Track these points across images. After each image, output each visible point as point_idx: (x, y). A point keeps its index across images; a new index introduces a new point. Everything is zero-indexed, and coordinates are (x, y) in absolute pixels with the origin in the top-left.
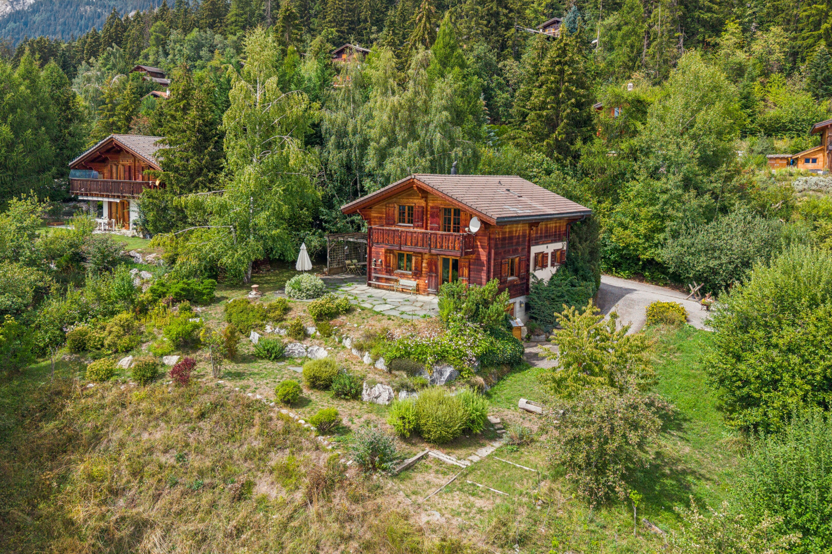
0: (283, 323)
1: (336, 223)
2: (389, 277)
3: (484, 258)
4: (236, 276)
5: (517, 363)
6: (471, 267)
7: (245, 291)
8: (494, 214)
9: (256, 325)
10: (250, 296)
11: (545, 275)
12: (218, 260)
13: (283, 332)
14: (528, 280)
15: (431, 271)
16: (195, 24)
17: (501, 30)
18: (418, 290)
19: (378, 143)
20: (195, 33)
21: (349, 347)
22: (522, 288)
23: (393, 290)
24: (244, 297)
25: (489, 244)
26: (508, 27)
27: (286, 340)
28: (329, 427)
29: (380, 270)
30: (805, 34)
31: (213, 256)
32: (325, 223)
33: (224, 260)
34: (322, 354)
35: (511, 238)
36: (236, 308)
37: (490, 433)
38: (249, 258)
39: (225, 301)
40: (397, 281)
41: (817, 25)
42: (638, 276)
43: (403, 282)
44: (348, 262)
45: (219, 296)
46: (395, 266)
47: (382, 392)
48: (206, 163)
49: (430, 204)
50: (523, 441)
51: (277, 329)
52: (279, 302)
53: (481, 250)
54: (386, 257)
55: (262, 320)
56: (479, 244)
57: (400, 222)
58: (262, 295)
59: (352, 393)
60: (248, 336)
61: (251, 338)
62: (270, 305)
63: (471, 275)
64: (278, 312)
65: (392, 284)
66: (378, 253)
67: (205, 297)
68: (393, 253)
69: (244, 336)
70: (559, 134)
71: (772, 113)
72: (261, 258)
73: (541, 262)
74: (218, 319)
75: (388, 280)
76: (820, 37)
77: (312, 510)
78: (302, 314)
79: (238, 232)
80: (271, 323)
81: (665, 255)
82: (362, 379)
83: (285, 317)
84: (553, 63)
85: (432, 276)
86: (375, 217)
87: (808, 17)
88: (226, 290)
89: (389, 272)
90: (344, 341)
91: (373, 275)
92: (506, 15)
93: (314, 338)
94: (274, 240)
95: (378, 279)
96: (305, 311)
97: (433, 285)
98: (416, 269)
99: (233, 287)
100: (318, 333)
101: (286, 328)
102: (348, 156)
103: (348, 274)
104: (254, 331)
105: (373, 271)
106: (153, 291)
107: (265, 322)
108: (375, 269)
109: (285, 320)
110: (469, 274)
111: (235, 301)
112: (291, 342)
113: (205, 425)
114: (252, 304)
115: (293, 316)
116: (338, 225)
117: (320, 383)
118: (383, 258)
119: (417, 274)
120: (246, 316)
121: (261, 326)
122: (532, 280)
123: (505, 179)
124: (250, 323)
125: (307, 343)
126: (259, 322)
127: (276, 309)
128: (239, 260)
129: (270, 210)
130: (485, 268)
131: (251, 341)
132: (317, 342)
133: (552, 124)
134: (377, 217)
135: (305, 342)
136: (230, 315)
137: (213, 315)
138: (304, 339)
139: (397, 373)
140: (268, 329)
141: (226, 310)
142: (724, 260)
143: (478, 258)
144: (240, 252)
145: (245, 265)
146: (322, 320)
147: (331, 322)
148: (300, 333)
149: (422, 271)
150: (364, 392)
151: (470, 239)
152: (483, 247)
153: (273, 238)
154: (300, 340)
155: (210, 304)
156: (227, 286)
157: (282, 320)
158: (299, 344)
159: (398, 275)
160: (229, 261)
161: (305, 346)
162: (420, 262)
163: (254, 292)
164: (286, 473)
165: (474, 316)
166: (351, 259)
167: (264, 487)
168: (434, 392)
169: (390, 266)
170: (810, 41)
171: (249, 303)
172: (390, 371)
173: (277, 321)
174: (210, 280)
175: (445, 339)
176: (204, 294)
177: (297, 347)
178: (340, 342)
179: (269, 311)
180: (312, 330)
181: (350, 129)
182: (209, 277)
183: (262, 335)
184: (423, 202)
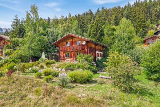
3: (86, 51)
5: (96, 72)
6: (84, 53)
12: (22, 54)
14: (96, 58)
15: (74, 56)
17: (83, 28)
21: (55, 69)
25: (88, 47)
26: (84, 27)
27: (38, 69)
29: (62, 58)
30: (138, 27)
33: (24, 54)
35: (92, 48)
37: (93, 82)
38: (30, 54)
41: (140, 26)
43: (68, 59)
47: (64, 75)
49: (73, 41)
50: (103, 83)
53: (86, 49)
59: (56, 75)
66: (61, 54)
68: (65, 53)
69: (27, 69)
70: (98, 36)
73: (98, 55)
75: (64, 60)
76: (141, 28)
77: (45, 99)
80: (35, 66)
82: (59, 73)
83: (38, 65)
84: (96, 23)
87: (138, 25)
89: (64, 58)
90: (53, 68)
91: (60, 59)
92: (84, 25)
94: (36, 50)
95: (61, 60)
97: (75, 59)
100: (47, 68)
101: (38, 67)
102: (54, 38)
106: (5, 61)
112: (40, 69)
113: (14, 84)
117: (47, 74)
118: (62, 55)
119: (71, 57)
121: (32, 67)
122: (97, 58)
124: (29, 66)
127: (36, 63)
129: (35, 43)
130: (87, 53)
139: (68, 71)
142: (135, 56)
143: (85, 51)
145: (29, 56)
146: (48, 65)
148: (42, 67)
150: (59, 75)
151: (83, 46)
154: (42, 69)
159: (66, 58)
163: (31, 62)
164: (37, 92)
167: (30, 96)
169: (64, 56)
170: (139, 29)
172: (66, 71)
177: (41, 71)
180: (45, 67)
181: (54, 32)
184: (72, 41)
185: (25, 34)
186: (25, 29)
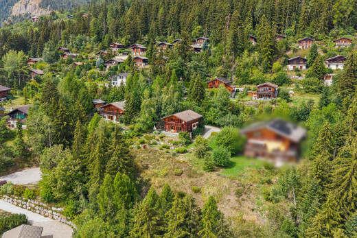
5: (190, 143)
7: (146, 134)
8: (186, 121)
11: (194, 128)
13: (155, 140)
14: (192, 129)
15: (176, 129)
16: (78, 33)
18: (175, 132)
20: (79, 36)
22: (191, 131)
28: (167, 152)
34: (162, 143)
35: (189, 123)
37: (187, 152)
42: (212, 125)
47: (173, 148)
49: (176, 119)
50: (191, 152)
52: (153, 135)
59: (169, 148)
64: (154, 137)
65: (170, 131)
66: (167, 126)
67: (140, 135)
68: (170, 126)
70: (198, 97)
71: (252, 78)
72: (148, 128)
73: (194, 126)
74: (145, 139)
81: (216, 122)
82: (170, 146)
86: (166, 120)
96: (158, 137)
98: (174, 129)
104: (151, 140)
110: (183, 130)
113: (151, 153)
115: (156, 137)
117: (164, 147)
123: (186, 111)
125: (160, 142)
131: (151, 142)
133: (197, 95)
139: (174, 145)
140: (153, 140)
143: (184, 127)
147: (162, 138)
148: (158, 140)
151: (183, 125)
152: (185, 125)
162: (175, 127)
163: (148, 134)
164: (163, 157)
165: (184, 137)
167: (161, 159)
168: (180, 147)
169: (169, 128)
175: (181, 140)
177: (158, 142)
179: (152, 137)
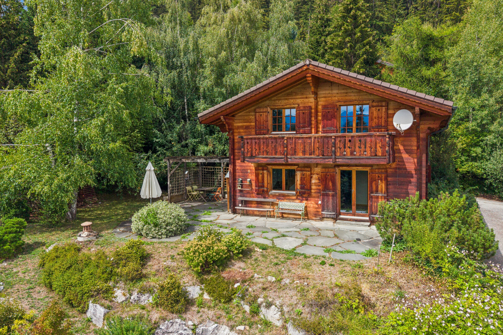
0: (143, 283)
1: (172, 146)
2: (262, 200)
3: (411, 166)
4: (56, 212)
6: (389, 179)
7: (70, 232)
9: (98, 291)
10: (80, 239)
12: (28, 189)
13: (147, 299)
15: (325, 188)
18: (306, 214)
19: (216, 57)
21: (279, 324)
23: (273, 216)
24: (69, 241)
25: (419, 146)
27: (155, 315)
29: (248, 192)
31: (19, 185)
32: (160, 146)
33: (38, 188)
36: (59, 261)
38: (75, 183)
39: (40, 249)
40: (273, 204)
43: (285, 205)
44: (189, 188)
45: (30, 242)
46: (270, 186)
48: (12, 73)
49: (322, 103)
51: (135, 296)
52: (131, 247)
53: (405, 156)
54: (257, 175)
55: (106, 281)
56: (401, 148)
57: (274, 130)
58: (98, 236)
60: (84, 312)
61: (89, 314)
62: (118, 254)
63: (390, 190)
64: (132, 265)
65: (268, 208)
66: (244, 171)
67: (7, 247)
68: (267, 170)
69: (75, 312)
70: (360, 68)
72: (92, 182)
74: (29, 282)
75: (259, 204)
78: (169, 263)
79: (58, 150)
80: (122, 284)
83: (144, 272)
85: (327, 195)
86: (239, 127)
88: (42, 232)
89: (262, 192)
90: (263, 310)
91: (239, 198)
93: (202, 305)
94: (111, 158)
95: (246, 203)
96: (173, 257)
97: (331, 206)
98: (301, 188)
99: (52, 227)
100: (206, 296)
101: (150, 291)
103: (190, 201)
104: (95, 302)
105: (238, 194)
107: (111, 284)
108: (241, 191)
109: (145, 276)
110: (387, 189)
111: (56, 250)
112: (164, 319)
114: (85, 251)
115: (156, 267)
116: (174, 149)
118: (253, 177)
119: (304, 194)
120: (77, 276)
121: (107, 291)
124: (85, 288)
125: (192, 318)
126: (101, 285)
127: (128, 259)
128: (60, 187)
129: (106, 115)
130: (414, 180)
131: (89, 321)
132: (211, 313)
134: (241, 127)
135: (188, 315)
136: (50, 274)
137: (21, 275)
138: (187, 310)
140: (119, 295)
141: (43, 265)
143: (401, 167)
144: (62, 175)
145: (69, 194)
146: (209, 272)
147: (224, 275)
148: (178, 300)
149: (311, 189)
152: (409, 152)
153: (110, 155)
154: (179, 312)
155: (15, 256)
156: (43, 226)
157: (141, 277)
158: (179, 321)
159: (274, 196)
160: (46, 189)
161: (190, 323)
162: (308, 177)
163: (85, 233)
166: (191, 185)
169: (263, 186)
171: (79, 250)
173: (132, 280)
174: (15, 220)
176: (5, 242)
177: (175, 327)
178: (255, 312)
179: (116, 264)
180: (194, 291)
182: (16, 215)
183: (109, 308)
184: (311, 101)
185: (36, 59)
186: (37, 32)
